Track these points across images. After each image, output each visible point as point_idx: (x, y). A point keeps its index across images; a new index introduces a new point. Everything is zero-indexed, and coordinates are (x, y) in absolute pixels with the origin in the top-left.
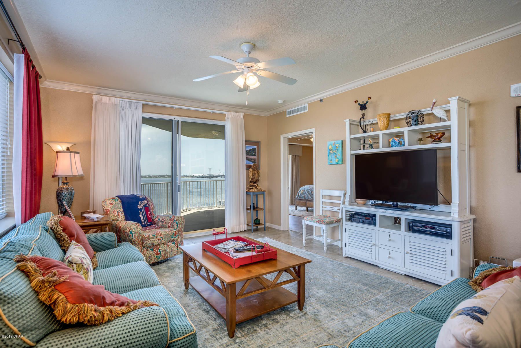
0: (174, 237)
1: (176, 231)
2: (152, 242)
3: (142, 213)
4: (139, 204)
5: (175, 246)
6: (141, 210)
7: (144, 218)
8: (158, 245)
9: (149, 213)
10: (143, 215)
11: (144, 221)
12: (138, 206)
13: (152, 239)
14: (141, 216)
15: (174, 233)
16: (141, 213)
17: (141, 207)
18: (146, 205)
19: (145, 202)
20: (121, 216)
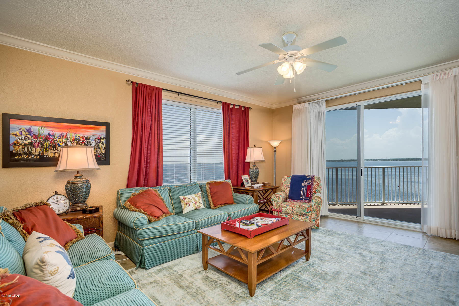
0: (306, 212)
1: (308, 208)
2: (286, 210)
3: (304, 190)
4: (303, 182)
5: (308, 220)
6: (303, 187)
7: (303, 193)
8: (292, 214)
9: (310, 190)
10: (303, 191)
11: (303, 196)
12: (303, 183)
13: (285, 208)
14: (302, 191)
15: (306, 209)
16: (302, 189)
17: (305, 185)
18: (309, 183)
19: (309, 181)
20: (288, 189)
